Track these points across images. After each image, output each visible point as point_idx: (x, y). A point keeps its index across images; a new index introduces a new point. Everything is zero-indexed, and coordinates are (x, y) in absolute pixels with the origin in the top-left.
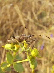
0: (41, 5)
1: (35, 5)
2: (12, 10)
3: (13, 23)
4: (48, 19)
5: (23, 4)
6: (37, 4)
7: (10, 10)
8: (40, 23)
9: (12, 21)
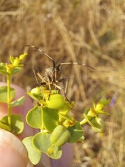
0: (106, 18)
1: (95, 17)
2: (50, 26)
3: (51, 51)
4: (119, 45)
5: (71, 15)
6: (98, 15)
7: (45, 26)
8: (103, 53)
9: (50, 48)
